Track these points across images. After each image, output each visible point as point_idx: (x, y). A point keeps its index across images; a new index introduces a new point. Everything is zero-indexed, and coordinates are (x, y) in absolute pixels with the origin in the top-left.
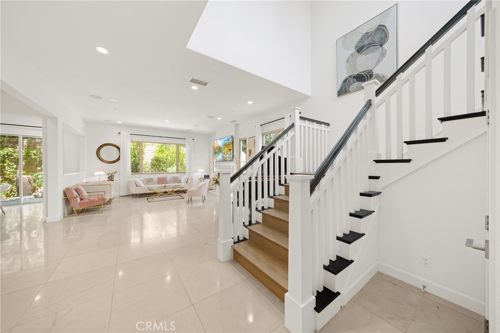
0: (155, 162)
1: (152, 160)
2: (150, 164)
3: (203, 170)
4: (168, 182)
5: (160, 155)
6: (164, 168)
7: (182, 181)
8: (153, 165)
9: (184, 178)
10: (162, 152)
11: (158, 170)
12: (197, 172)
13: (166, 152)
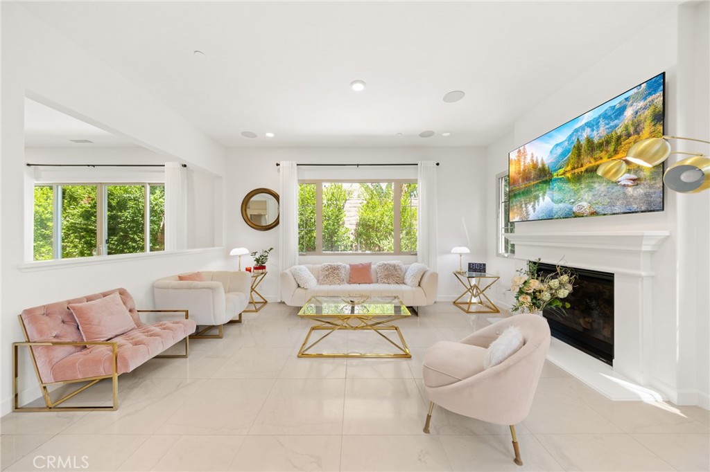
0: (361, 229)
1: (358, 225)
2: (353, 231)
3: (466, 250)
4: (373, 277)
5: (369, 215)
6: (376, 240)
7: (408, 279)
8: (359, 235)
9: (412, 268)
10: (374, 207)
11: (366, 244)
12: (449, 252)
13: (379, 209)
